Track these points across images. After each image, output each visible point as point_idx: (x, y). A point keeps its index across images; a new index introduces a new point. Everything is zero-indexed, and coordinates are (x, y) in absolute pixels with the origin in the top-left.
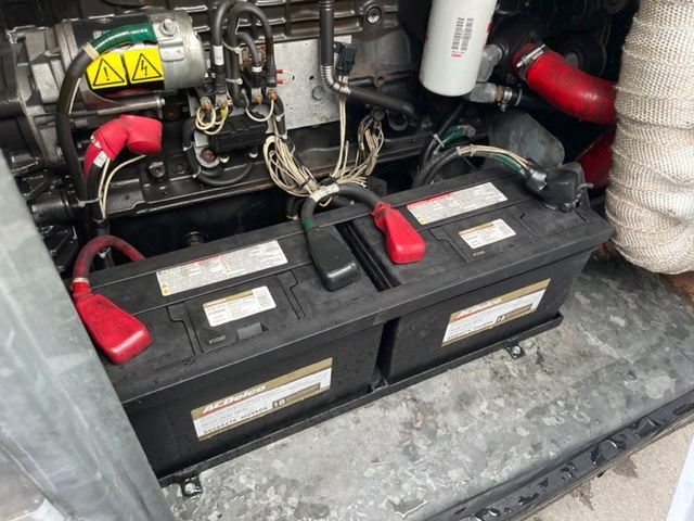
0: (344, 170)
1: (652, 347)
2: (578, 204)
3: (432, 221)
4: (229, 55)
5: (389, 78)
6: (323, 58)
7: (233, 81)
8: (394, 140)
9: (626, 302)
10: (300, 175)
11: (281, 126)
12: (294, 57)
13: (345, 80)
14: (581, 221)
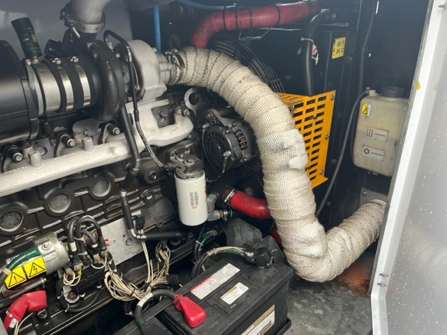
0: (153, 277)
1: (339, 321)
2: (273, 262)
3: (205, 296)
4: (79, 244)
5: (165, 221)
6: (128, 226)
7: (82, 254)
8: (176, 250)
9: (319, 299)
10: (128, 289)
11: (112, 266)
12: (112, 230)
13: (142, 232)
14: (277, 271)
